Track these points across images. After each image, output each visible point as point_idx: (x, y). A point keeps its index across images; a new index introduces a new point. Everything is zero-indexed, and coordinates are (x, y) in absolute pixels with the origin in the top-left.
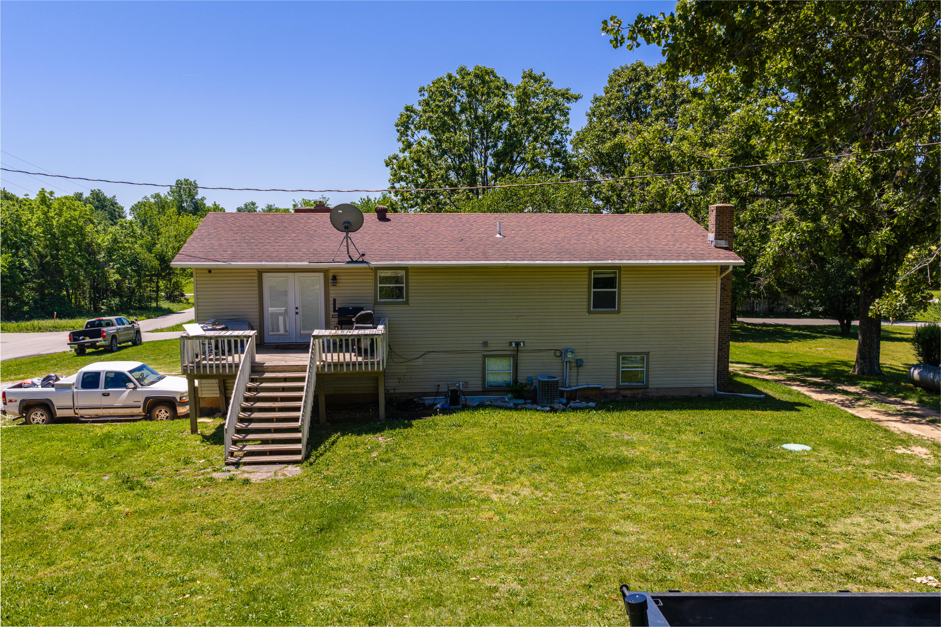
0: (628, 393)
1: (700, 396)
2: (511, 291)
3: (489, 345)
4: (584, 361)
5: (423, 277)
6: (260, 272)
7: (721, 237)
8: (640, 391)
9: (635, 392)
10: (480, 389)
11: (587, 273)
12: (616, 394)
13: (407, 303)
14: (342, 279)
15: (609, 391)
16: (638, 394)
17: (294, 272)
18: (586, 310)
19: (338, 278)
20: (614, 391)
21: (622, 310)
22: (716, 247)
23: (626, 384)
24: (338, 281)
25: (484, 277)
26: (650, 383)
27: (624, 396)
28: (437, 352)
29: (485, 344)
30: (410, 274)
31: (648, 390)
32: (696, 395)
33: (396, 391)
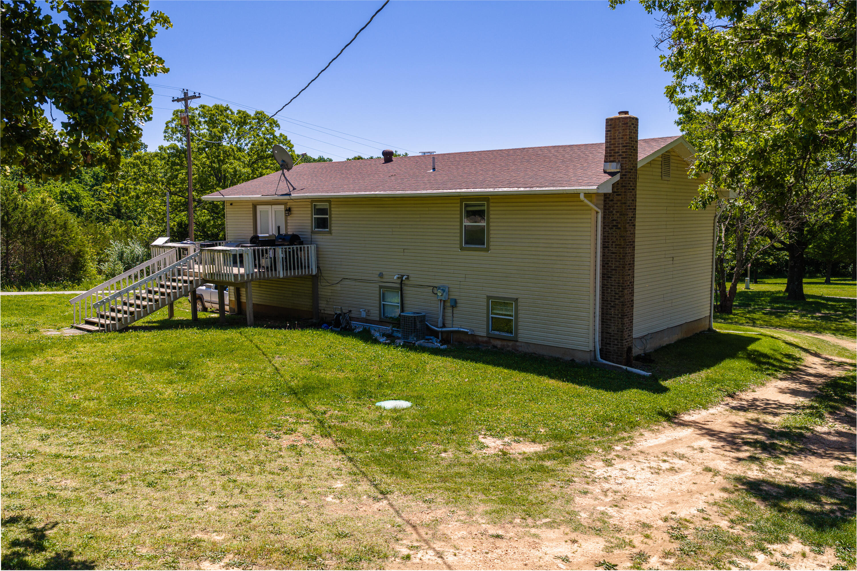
0: (498, 343)
1: (573, 360)
2: (399, 223)
3: (385, 276)
4: (458, 301)
5: (340, 209)
6: (255, 205)
7: (612, 159)
8: (510, 344)
9: (505, 343)
10: (378, 319)
11: (459, 205)
12: (486, 342)
13: (330, 233)
14: (295, 210)
15: (480, 339)
16: (508, 346)
17: (272, 205)
18: (459, 246)
19: (292, 209)
20: (485, 339)
21: (491, 247)
22: (605, 172)
23: (496, 332)
24: (292, 212)
25: (379, 209)
26: (519, 335)
27: (495, 347)
28: (350, 279)
29: (381, 275)
30: (332, 206)
31: (518, 344)
32: (569, 358)
33: (326, 312)
